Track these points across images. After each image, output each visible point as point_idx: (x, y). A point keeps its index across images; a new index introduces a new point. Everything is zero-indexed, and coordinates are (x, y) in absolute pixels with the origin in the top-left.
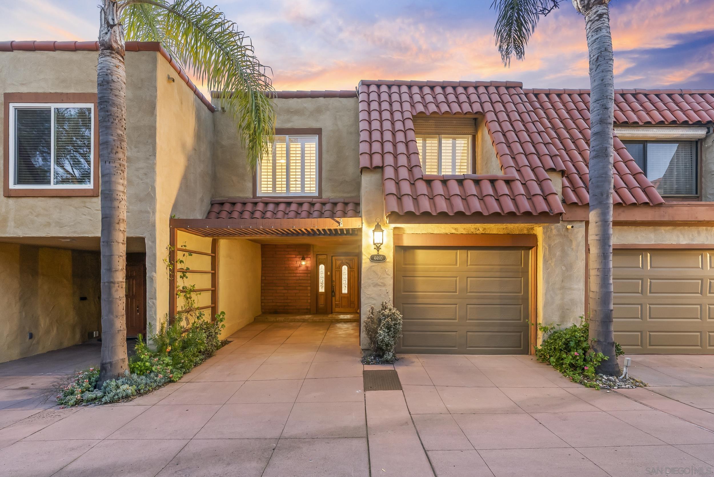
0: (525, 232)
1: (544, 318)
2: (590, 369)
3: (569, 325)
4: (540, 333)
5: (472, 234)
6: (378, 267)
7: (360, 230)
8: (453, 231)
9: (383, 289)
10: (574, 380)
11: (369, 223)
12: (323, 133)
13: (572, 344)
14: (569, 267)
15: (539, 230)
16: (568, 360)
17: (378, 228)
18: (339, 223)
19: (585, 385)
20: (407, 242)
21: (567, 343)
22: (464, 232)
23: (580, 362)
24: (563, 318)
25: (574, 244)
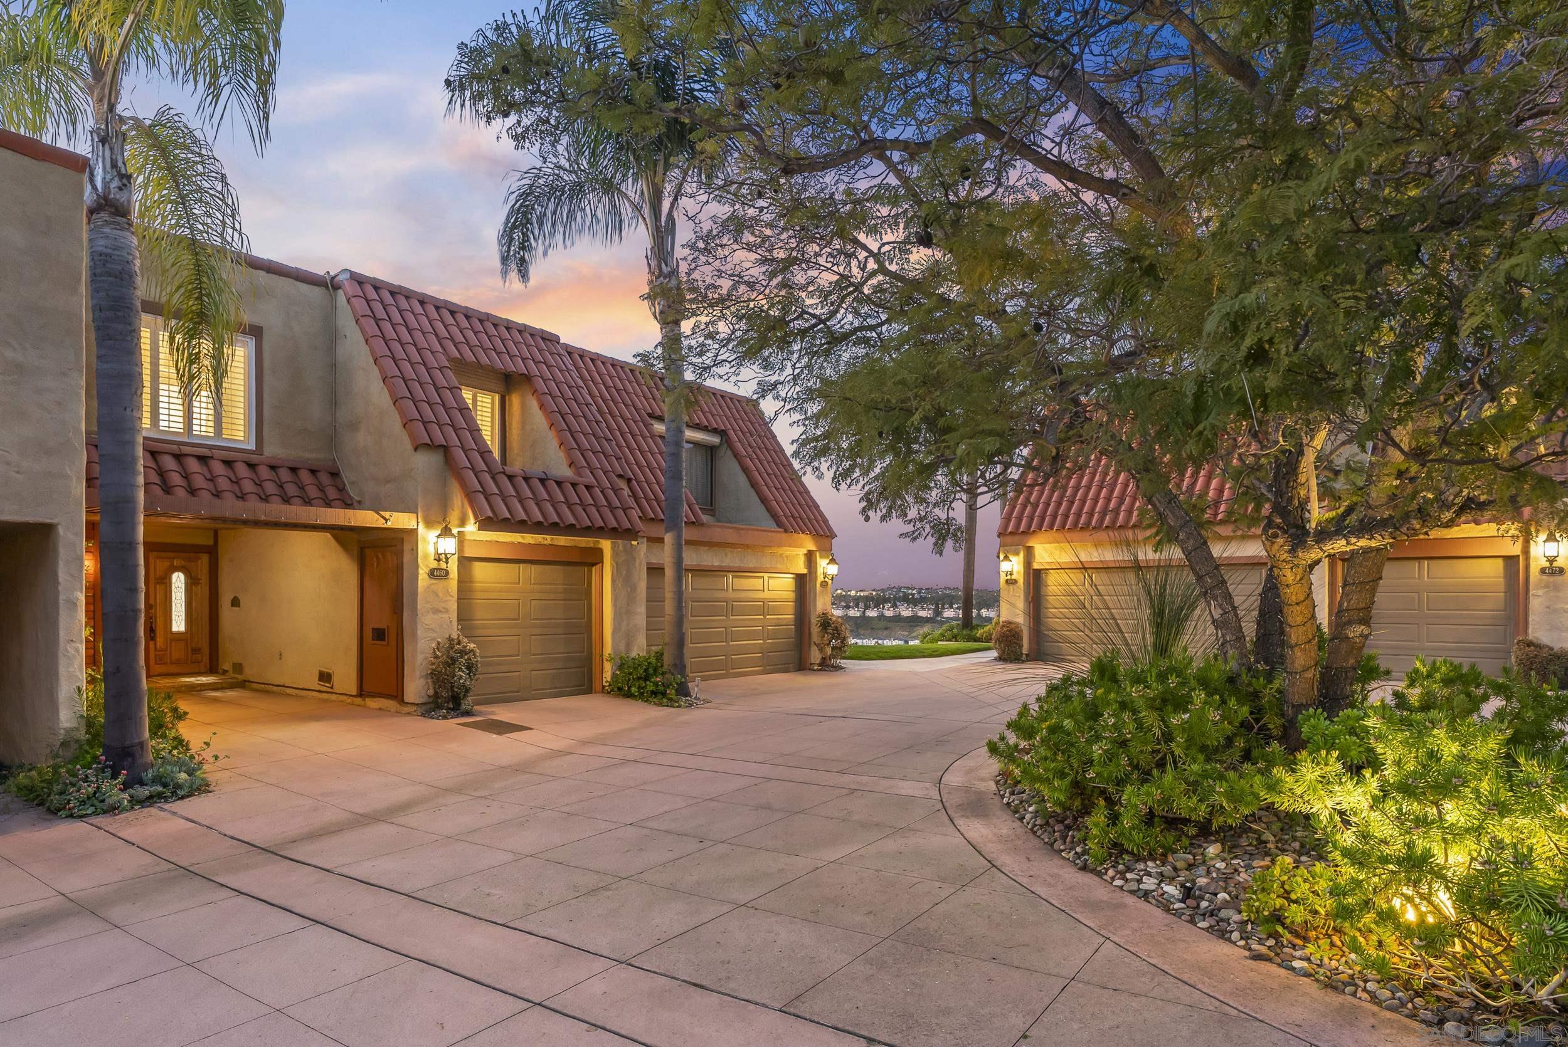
0: (592, 545)
1: (613, 648)
2: (671, 692)
3: (634, 654)
4: (608, 667)
5: (540, 545)
6: (439, 585)
7: (413, 532)
8: (520, 540)
9: (446, 616)
10: (661, 705)
11: (429, 524)
12: (265, 337)
13: (651, 671)
14: (634, 588)
15: (606, 545)
16: (650, 687)
17: (446, 532)
18: (386, 520)
19: (672, 706)
20: (468, 553)
21: (646, 670)
22: (532, 542)
23: (661, 688)
24: (628, 646)
25: (638, 561)
